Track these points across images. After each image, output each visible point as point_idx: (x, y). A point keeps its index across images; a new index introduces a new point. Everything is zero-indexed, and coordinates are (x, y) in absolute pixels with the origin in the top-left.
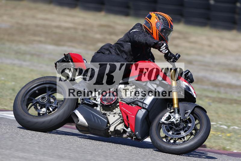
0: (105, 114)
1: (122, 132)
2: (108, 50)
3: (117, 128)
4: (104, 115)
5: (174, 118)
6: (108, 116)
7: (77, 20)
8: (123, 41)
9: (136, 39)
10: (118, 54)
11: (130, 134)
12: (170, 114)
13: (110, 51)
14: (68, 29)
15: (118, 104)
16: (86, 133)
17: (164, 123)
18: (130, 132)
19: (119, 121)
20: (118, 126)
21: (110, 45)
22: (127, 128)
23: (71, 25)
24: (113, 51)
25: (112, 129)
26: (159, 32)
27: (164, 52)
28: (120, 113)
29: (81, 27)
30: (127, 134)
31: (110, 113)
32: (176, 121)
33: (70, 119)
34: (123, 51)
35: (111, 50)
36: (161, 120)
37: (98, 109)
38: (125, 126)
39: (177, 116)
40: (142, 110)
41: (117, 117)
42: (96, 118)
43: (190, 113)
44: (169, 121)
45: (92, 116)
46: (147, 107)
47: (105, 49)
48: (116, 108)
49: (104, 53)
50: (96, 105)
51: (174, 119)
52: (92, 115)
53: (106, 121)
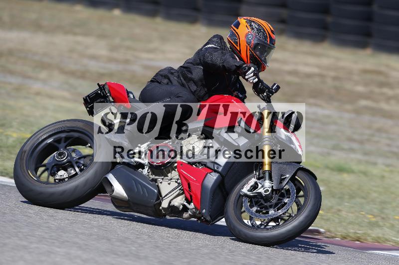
0: (155, 181)
1: (180, 209)
2: (166, 77)
3: (172, 203)
4: (154, 183)
5: (262, 186)
6: (160, 184)
7: (325, 61)
8: (191, 63)
9: (209, 60)
10: (183, 85)
11: (194, 213)
12: (256, 180)
13: (169, 79)
14: (309, 76)
15: (176, 165)
16: (125, 210)
17: (246, 195)
18: (194, 210)
19: (177, 192)
20: (175, 199)
21: (170, 70)
22: (189, 203)
23: (316, 70)
24: (174, 79)
25: (165, 204)
26: (250, 50)
27: (252, 81)
28: (178, 179)
29: (332, 74)
30: (189, 213)
31: (163, 179)
32: (265, 192)
33: (101, 188)
34: (191, 80)
35: (172, 77)
36: (243, 190)
37: (145, 171)
38: (186, 199)
39: (267, 184)
40: (213, 174)
41: (174, 185)
42: (140, 186)
43: (289, 180)
44: (254, 192)
45: (134, 184)
46: (220, 169)
47: (162, 76)
48: (172, 171)
49: (160, 83)
50: (142, 166)
51: (262, 188)
52: (133, 181)
53: (156, 191)
